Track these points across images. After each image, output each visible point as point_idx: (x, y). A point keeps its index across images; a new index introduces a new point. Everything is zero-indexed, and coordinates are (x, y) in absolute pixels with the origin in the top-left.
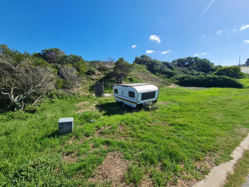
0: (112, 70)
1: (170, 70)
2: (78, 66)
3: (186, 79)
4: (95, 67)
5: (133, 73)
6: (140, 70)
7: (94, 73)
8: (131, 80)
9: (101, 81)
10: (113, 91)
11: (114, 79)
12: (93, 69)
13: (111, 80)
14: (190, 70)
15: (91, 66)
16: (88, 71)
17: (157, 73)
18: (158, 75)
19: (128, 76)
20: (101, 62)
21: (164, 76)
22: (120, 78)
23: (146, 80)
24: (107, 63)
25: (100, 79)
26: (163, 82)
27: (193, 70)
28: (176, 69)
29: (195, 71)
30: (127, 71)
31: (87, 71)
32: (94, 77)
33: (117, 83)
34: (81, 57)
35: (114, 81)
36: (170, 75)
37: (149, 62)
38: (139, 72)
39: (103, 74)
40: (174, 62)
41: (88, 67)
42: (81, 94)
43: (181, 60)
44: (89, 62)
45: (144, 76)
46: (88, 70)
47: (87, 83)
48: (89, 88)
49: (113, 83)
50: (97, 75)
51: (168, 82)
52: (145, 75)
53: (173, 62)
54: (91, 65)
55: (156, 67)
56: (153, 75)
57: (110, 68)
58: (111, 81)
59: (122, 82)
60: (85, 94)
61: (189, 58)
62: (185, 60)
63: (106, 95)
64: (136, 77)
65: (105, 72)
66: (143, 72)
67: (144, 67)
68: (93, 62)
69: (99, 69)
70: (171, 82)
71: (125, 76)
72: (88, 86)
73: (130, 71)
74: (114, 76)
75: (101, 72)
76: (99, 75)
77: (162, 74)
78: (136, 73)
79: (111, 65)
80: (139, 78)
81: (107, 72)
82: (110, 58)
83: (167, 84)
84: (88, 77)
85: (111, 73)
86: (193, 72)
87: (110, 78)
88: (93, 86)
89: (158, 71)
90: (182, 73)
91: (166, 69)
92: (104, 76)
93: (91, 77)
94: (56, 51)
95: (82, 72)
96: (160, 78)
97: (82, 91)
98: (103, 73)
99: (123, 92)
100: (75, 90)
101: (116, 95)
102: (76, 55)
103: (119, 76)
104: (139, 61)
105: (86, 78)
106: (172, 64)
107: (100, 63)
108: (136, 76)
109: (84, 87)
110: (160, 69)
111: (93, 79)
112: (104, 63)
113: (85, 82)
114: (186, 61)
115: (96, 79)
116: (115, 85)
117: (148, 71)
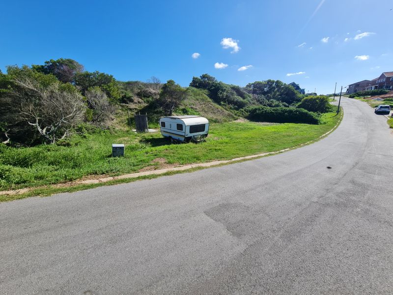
0: (158, 97)
1: (240, 99)
2: (108, 89)
3: (258, 111)
4: (132, 90)
5: (187, 102)
6: (198, 97)
7: (132, 101)
8: (185, 112)
9: (143, 111)
10: (160, 126)
11: (161, 109)
12: (130, 94)
13: (156, 110)
14: (268, 98)
15: (126, 90)
16: (123, 97)
17: (222, 103)
18: (223, 105)
19: (180, 106)
20: (142, 84)
21: (231, 106)
22: (169, 108)
23: (205, 112)
24: (151, 85)
25: (140, 109)
26: (229, 115)
27: (272, 100)
28: (249, 98)
29: (274, 101)
30: (179, 99)
31: (121, 97)
32: (132, 106)
33: (166, 115)
34: (112, 76)
35: (161, 112)
36: (239, 106)
37: (213, 85)
38: (197, 100)
39: (145, 102)
40: (249, 86)
41: (122, 90)
42: (117, 129)
43: (259, 83)
44: (123, 83)
45: (204, 106)
46: (122, 95)
47: (122, 114)
48: (127, 121)
49: (159, 115)
50: (136, 103)
51: (236, 115)
52: (205, 104)
53: (247, 86)
54: (126, 88)
55: (221, 93)
56: (217, 106)
57: (155, 94)
58: (157, 113)
59: (173, 114)
60: (122, 128)
61: (269, 81)
62: (264, 84)
63: (150, 130)
64: (192, 108)
65: (148, 99)
66: (203, 100)
67: (204, 93)
68: (129, 83)
69: (139, 95)
70: (239, 116)
71: (177, 106)
72: (125, 118)
73: (184, 99)
74: (161, 105)
75: (141, 99)
76: (139, 104)
77: (229, 104)
78: (192, 102)
79: (157, 88)
80: (196, 109)
81: (150, 99)
82: (154, 78)
83: (234, 118)
84: (123, 106)
85: (157, 100)
86: (272, 102)
87: (155, 108)
88: (132, 119)
89: (224, 100)
90: (256, 103)
91: (235, 96)
92: (146, 105)
93: (127, 107)
94: (70, 64)
95: (114, 98)
96: (226, 109)
97: (117, 125)
98: (145, 100)
99: (171, 125)
100: (109, 123)
101: (163, 129)
102: (105, 74)
103: (167, 105)
104: (197, 84)
105: (120, 107)
106: (245, 89)
107: (140, 85)
108: (192, 106)
109: (119, 120)
110: (227, 96)
111: (131, 109)
112: (146, 85)
113: (120, 112)
114: (265, 86)
115: (136, 109)
116: (162, 117)
117: (209, 100)
